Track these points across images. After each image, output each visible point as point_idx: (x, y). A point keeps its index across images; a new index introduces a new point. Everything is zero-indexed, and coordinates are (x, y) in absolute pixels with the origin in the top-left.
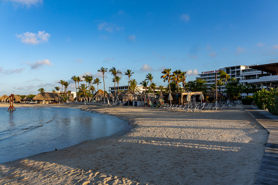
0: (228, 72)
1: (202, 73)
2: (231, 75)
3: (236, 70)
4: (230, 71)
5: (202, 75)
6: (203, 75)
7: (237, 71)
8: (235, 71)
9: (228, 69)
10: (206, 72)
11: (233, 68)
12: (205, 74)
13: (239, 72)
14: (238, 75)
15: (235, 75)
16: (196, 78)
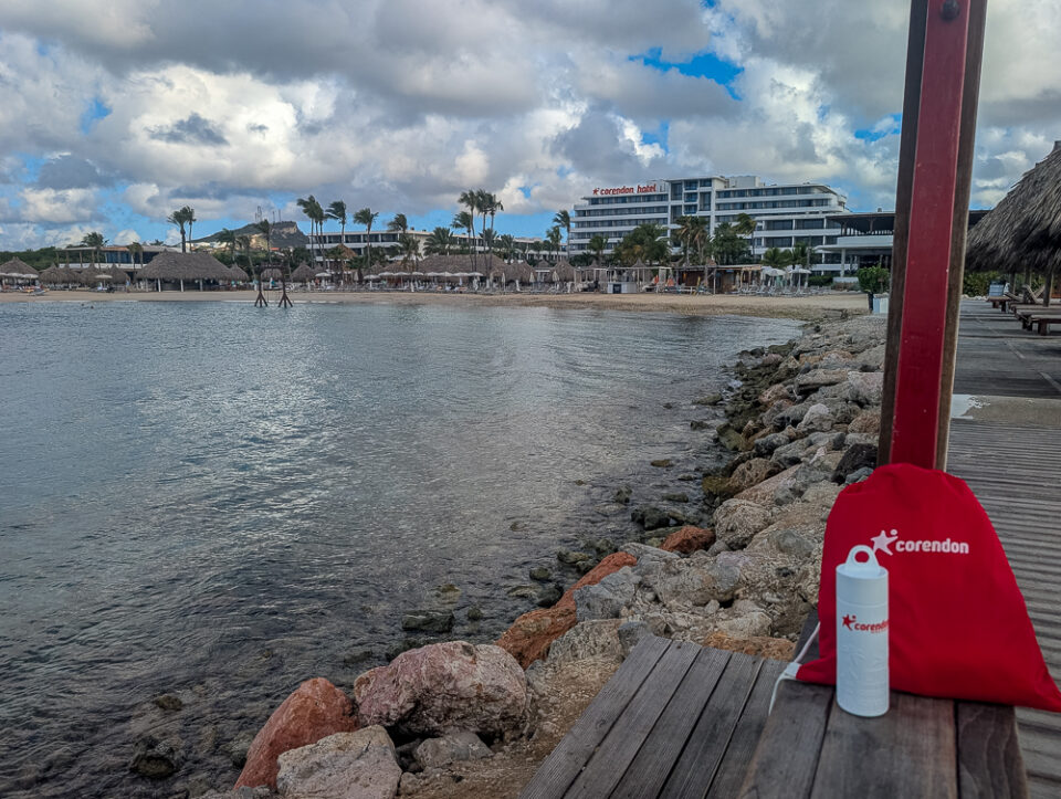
0: (676, 196)
1: (595, 191)
2: (686, 206)
3: (700, 189)
4: (684, 191)
5: (594, 201)
6: (597, 199)
7: (701, 193)
8: (696, 194)
9: (675, 185)
10: (608, 191)
11: (691, 183)
12: (605, 196)
13: (705, 196)
14: (705, 205)
15: (696, 206)
16: (575, 206)
